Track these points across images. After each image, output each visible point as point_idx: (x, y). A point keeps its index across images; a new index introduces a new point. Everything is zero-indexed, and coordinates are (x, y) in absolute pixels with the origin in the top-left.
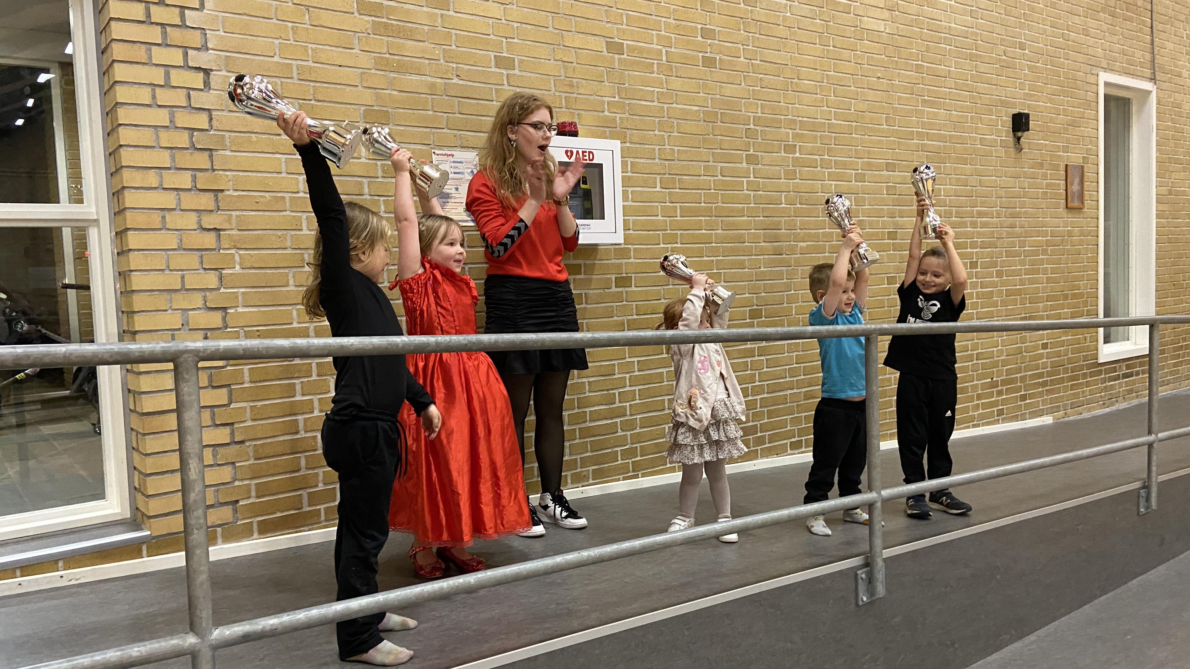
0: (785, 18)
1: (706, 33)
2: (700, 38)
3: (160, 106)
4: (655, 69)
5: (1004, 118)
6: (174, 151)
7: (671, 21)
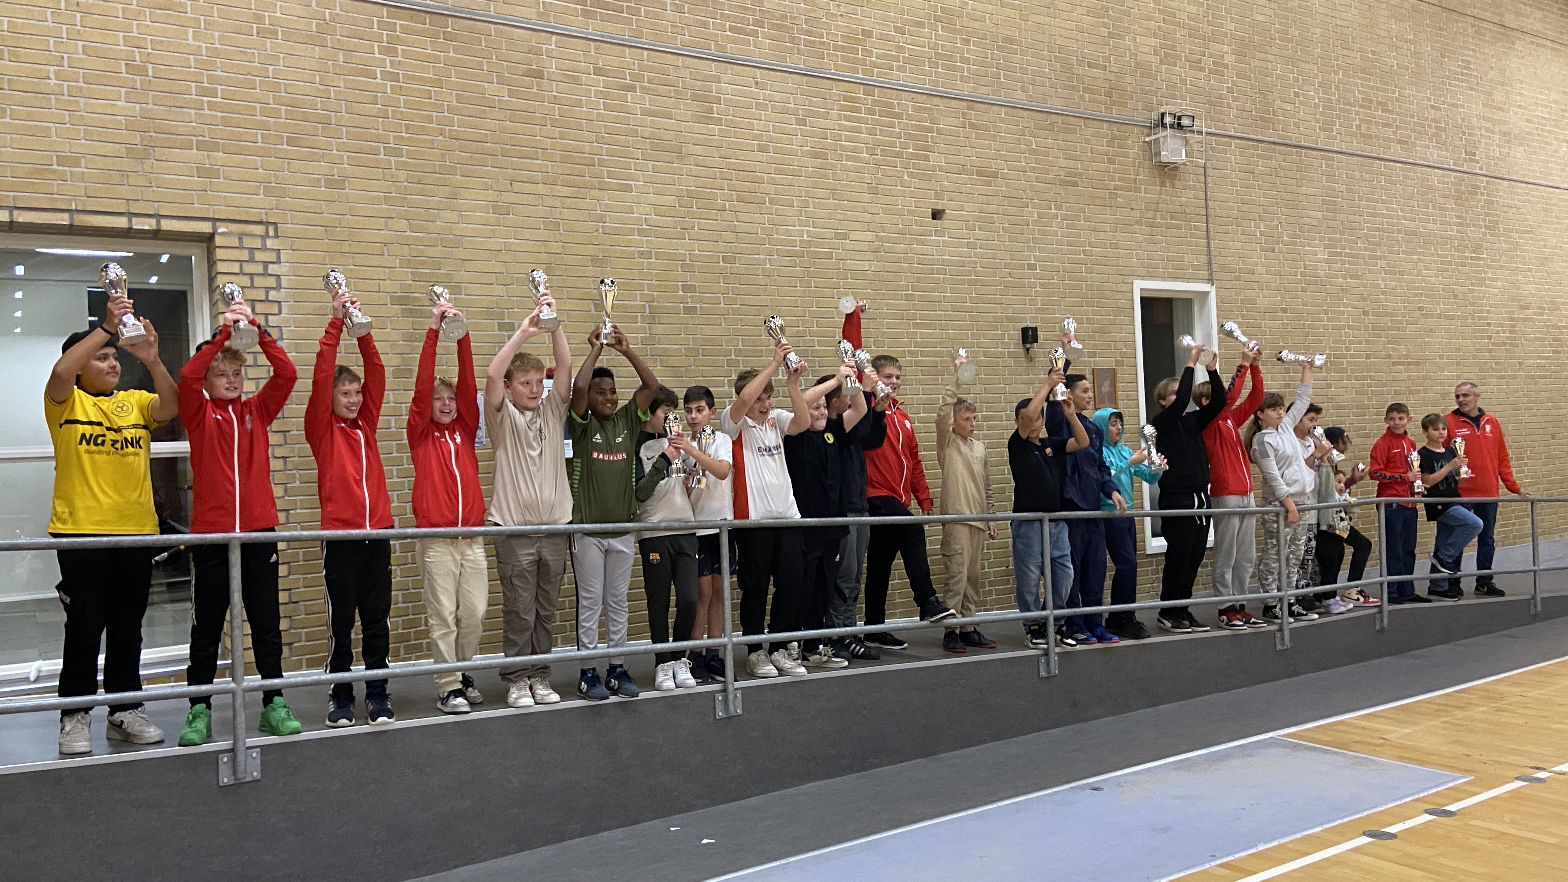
0: (764, 270)
1: (685, 289)
2: (681, 293)
4: (639, 319)
5: (1012, 332)
7: (654, 282)
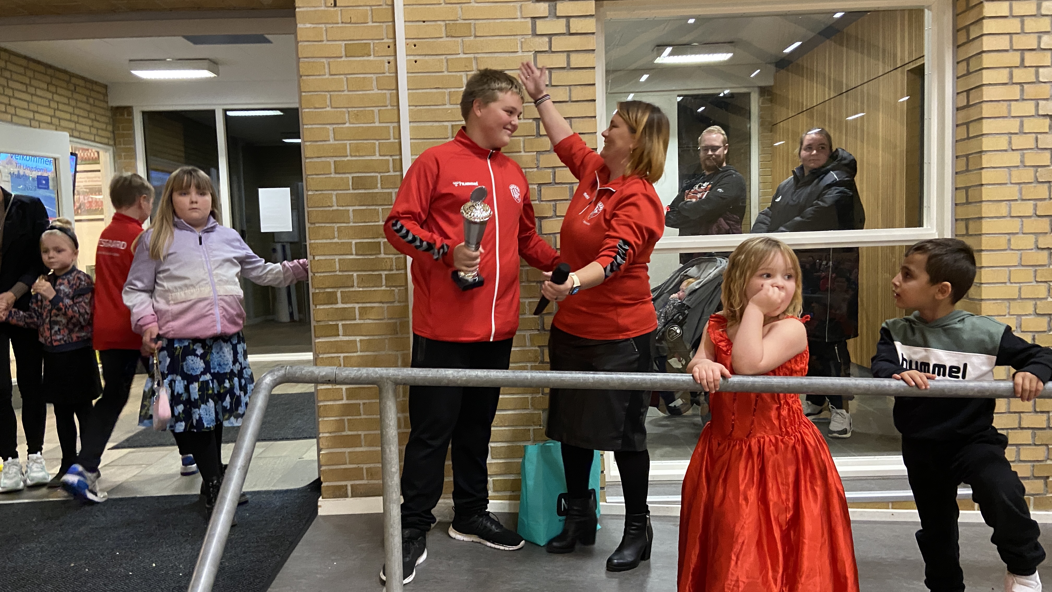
3: (1013, 150)
6: (1022, 185)
